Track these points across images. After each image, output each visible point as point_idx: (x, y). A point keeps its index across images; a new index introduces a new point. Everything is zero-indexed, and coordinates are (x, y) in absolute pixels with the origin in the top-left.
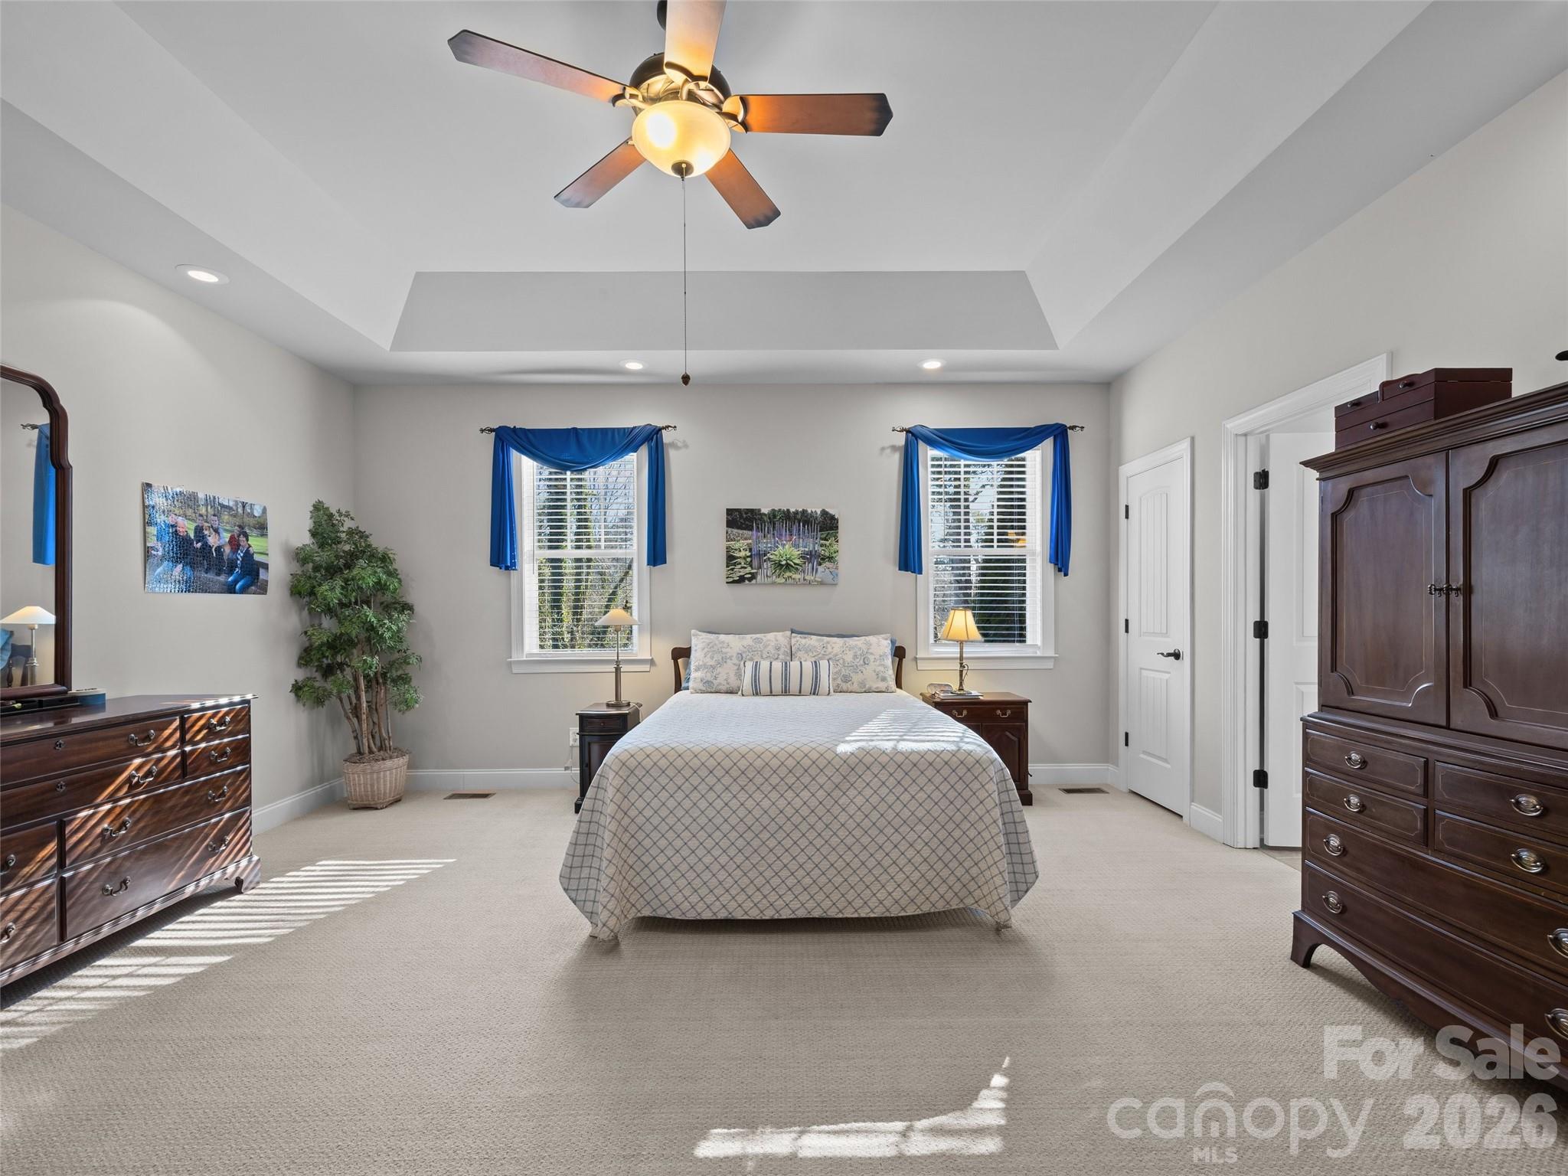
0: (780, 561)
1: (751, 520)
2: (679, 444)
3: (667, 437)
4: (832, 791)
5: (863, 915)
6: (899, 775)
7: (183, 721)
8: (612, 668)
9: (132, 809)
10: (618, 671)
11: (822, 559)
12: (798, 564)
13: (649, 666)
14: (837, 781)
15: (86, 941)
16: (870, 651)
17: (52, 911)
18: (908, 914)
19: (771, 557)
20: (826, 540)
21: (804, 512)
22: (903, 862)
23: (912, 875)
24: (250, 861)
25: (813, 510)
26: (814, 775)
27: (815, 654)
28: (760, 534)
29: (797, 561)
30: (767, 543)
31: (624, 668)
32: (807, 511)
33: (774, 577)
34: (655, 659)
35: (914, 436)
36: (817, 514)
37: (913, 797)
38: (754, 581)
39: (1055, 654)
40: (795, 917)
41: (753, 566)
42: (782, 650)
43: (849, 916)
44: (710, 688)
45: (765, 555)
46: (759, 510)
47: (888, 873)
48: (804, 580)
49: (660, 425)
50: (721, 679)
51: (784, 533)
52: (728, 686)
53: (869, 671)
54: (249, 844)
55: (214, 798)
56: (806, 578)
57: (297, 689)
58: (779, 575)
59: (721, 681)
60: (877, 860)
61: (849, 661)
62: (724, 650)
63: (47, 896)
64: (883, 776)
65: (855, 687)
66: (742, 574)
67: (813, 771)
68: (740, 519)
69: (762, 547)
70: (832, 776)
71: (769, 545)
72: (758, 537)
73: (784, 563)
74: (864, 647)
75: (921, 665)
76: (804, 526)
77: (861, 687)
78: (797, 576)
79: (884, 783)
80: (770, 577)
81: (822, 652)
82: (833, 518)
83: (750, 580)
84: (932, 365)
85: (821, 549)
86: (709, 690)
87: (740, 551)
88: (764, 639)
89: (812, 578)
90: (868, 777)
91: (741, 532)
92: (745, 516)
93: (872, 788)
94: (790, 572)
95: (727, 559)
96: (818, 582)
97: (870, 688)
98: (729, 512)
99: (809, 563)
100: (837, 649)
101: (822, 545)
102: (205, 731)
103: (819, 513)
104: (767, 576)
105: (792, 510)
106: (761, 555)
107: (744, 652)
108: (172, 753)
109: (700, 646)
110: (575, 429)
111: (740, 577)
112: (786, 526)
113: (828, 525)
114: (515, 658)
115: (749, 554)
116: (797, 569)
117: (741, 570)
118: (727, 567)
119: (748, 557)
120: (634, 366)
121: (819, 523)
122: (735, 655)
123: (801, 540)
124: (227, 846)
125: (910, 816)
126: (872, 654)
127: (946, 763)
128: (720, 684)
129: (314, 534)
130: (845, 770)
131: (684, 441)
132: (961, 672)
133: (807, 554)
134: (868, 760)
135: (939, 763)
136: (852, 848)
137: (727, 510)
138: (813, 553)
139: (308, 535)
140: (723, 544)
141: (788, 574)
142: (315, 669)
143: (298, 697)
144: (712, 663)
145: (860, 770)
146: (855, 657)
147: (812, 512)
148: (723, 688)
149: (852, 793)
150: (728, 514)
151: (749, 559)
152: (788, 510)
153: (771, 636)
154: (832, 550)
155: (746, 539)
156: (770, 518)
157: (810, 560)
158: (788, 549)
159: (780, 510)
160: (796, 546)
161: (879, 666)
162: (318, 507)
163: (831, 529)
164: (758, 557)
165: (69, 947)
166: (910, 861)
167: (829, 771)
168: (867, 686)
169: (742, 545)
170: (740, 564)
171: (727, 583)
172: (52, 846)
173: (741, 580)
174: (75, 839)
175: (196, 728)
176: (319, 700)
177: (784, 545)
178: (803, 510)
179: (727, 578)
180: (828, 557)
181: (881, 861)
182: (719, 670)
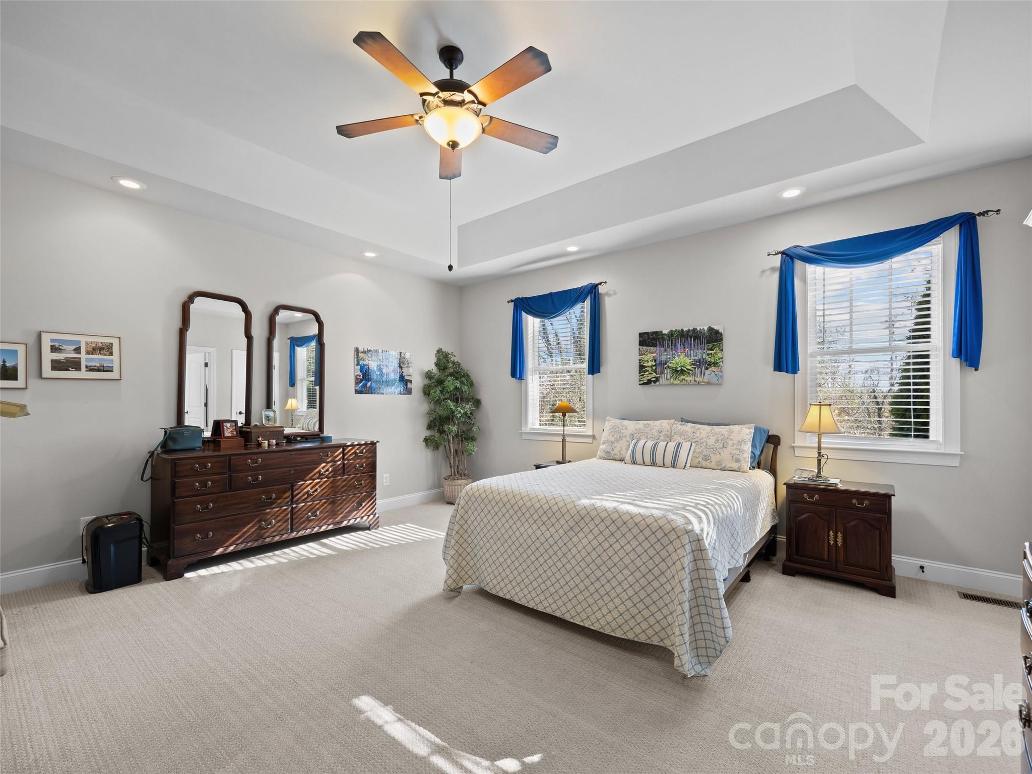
0: (677, 368)
1: (655, 339)
2: (611, 293)
3: (602, 289)
4: (568, 531)
5: (587, 626)
6: (613, 528)
7: (344, 450)
8: (560, 439)
9: (320, 484)
10: (564, 441)
11: (709, 365)
12: (689, 370)
13: (592, 440)
14: (571, 525)
15: (301, 533)
16: (730, 437)
17: (288, 519)
18: (616, 636)
19: (670, 365)
20: (712, 349)
21: (694, 330)
22: (613, 595)
23: (620, 607)
24: (374, 516)
25: (702, 328)
26: (558, 518)
27: (686, 437)
28: (662, 349)
29: (689, 367)
30: (667, 355)
31: (568, 439)
32: (696, 329)
33: (672, 380)
34: (596, 435)
35: (789, 257)
36: (704, 330)
37: (622, 547)
38: (658, 383)
39: (961, 451)
40: (545, 612)
41: (657, 372)
42: (664, 433)
43: (577, 623)
44: (608, 457)
45: (666, 364)
46: (661, 332)
47: (603, 600)
48: (695, 381)
49: (597, 282)
50: (616, 451)
51: (679, 347)
52: (620, 456)
53: (725, 454)
54: (374, 508)
55: (357, 485)
56: (696, 379)
57: (426, 440)
58: (676, 378)
59: (616, 453)
60: (595, 588)
61: (710, 444)
62: (622, 431)
63: (286, 513)
64: (602, 527)
65: (713, 465)
66: (649, 378)
67: (558, 515)
68: (648, 340)
69: (664, 358)
70: (568, 520)
71: (669, 357)
72: (660, 351)
73: (679, 369)
74: (726, 434)
75: (798, 452)
76: (694, 341)
77: (717, 465)
78: (689, 379)
79: (601, 532)
80: (669, 380)
81: (692, 436)
82: (717, 332)
83: (655, 382)
84: (791, 193)
85: (707, 357)
86: (609, 458)
87: (648, 362)
88: (652, 424)
89: (701, 380)
90: (592, 526)
91: (648, 348)
92: (651, 337)
93: (593, 534)
94: (684, 375)
95: (639, 367)
96: (705, 382)
97: (725, 467)
98: (641, 335)
99: (698, 369)
100: (704, 434)
101: (708, 354)
102: (354, 455)
103: (706, 329)
104: (667, 379)
105: (685, 329)
106: (663, 364)
107: (635, 433)
108: (339, 463)
109: (608, 428)
110: (551, 294)
111: (648, 380)
112: (681, 342)
113: (714, 338)
114: (524, 430)
115: (654, 364)
116: (689, 373)
117: (649, 375)
118: (640, 373)
119: (654, 366)
120: (573, 249)
121: (706, 337)
122: (629, 435)
123: (692, 351)
124: (363, 508)
125: (619, 561)
126: (731, 440)
127: (648, 526)
128: (615, 454)
129: (437, 364)
130: (577, 518)
131: (614, 290)
132: (819, 461)
133: (697, 362)
134: (593, 513)
135: (642, 525)
136: (579, 574)
137: (640, 333)
138: (702, 361)
139: (434, 365)
140: (638, 357)
141: (682, 377)
142: (436, 431)
143: (427, 445)
144: (612, 439)
145: (587, 519)
146: (717, 441)
147: (700, 329)
148: (618, 457)
149: (581, 535)
150: (640, 337)
151: (654, 368)
152: (682, 330)
153: (657, 424)
154: (717, 357)
155: (652, 353)
156: (669, 337)
157: (699, 367)
158: (682, 359)
159: (676, 330)
160: (688, 356)
161: (736, 449)
162: (439, 351)
163: (716, 341)
164: (661, 365)
165: (294, 535)
166: (618, 596)
167: (567, 517)
168: (723, 465)
169: (649, 358)
170: (648, 371)
171: (640, 384)
172: (289, 493)
173: (649, 382)
174: (296, 492)
175: (350, 454)
176: (436, 447)
177: (680, 355)
178: (694, 328)
179: (640, 381)
180: (713, 363)
181: (599, 589)
182: (616, 444)
